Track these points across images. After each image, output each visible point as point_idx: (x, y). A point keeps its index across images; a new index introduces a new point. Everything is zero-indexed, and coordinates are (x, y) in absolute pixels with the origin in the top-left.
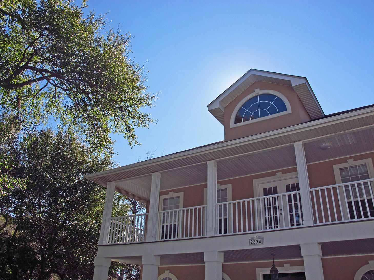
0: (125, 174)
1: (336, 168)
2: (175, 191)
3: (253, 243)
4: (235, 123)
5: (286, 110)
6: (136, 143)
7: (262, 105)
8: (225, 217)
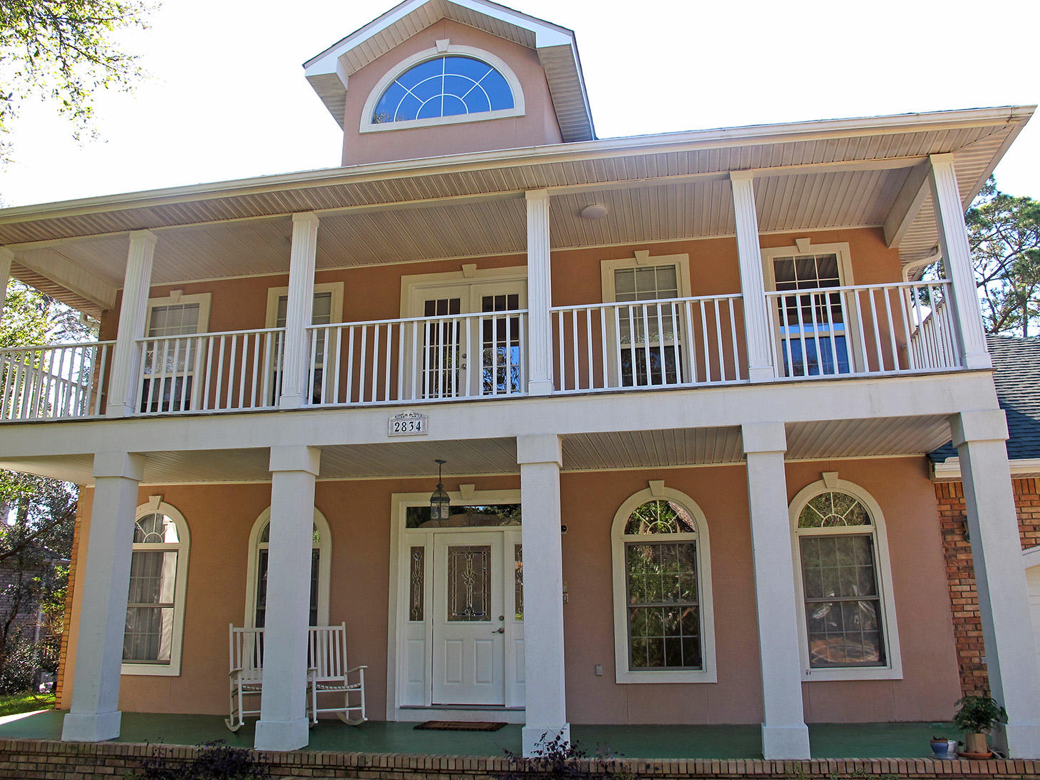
0: (48, 226)
1: (608, 268)
2: (186, 290)
3: (400, 428)
4: (374, 121)
5: (511, 106)
6: (94, 134)
7: (452, 84)
8: (319, 366)
